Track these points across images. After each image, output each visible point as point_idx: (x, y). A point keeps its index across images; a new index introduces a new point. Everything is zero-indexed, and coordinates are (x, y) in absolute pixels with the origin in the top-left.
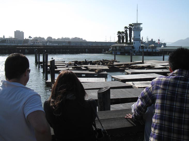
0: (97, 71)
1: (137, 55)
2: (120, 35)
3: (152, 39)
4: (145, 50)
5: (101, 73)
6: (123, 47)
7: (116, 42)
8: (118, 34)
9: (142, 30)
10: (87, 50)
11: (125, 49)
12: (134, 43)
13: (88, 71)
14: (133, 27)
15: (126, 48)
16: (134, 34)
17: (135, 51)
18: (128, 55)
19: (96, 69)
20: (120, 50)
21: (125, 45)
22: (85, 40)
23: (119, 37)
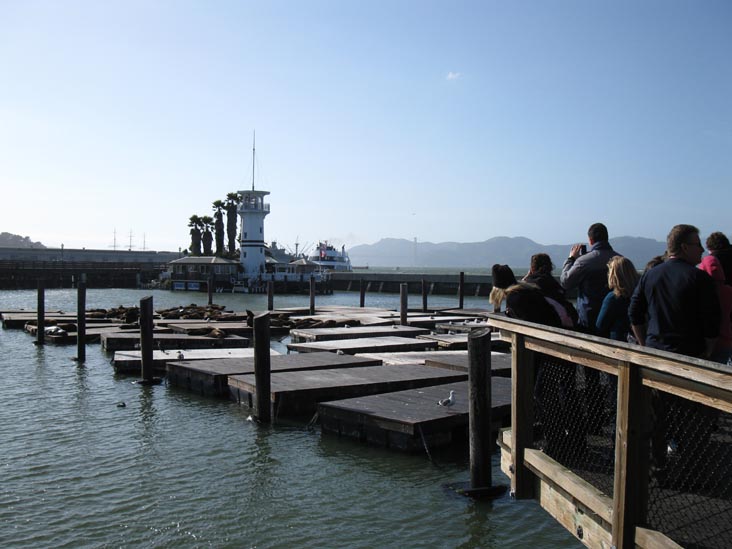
1: (254, 293)
2: (199, 228)
4: (279, 276)
6: (209, 266)
7: (186, 251)
8: (191, 226)
9: (268, 212)
10: (84, 276)
11: (214, 275)
12: (242, 255)
14: (241, 204)
15: (219, 272)
16: (244, 225)
17: (246, 280)
20: (198, 276)
21: (213, 260)
22: (39, 243)
23: (195, 234)
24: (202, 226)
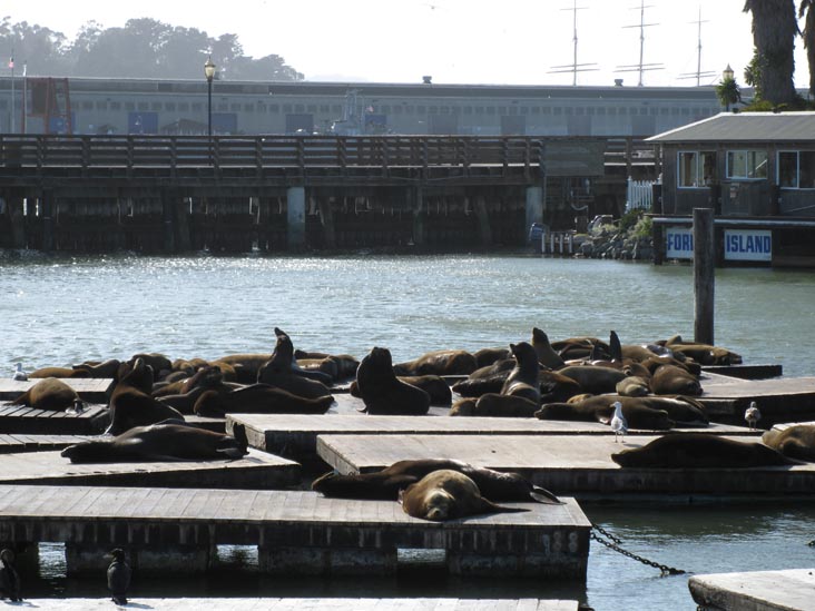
0: (432, 493)
5: (491, 520)
10: (297, 200)
13: (313, 495)
20: (766, 199)
22: (274, 61)
23: (767, 7)
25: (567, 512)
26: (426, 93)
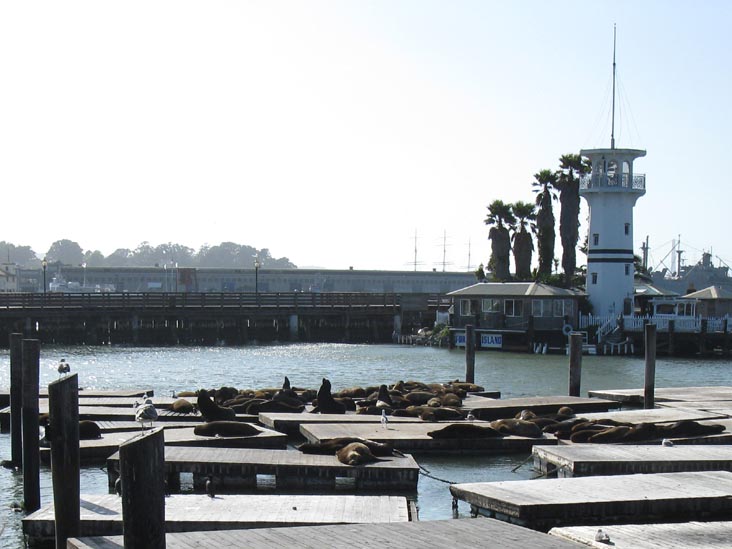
0: (351, 453)
1: (609, 354)
2: (507, 226)
3: (707, 257)
4: (660, 321)
5: (376, 465)
6: (519, 302)
7: (481, 272)
8: (490, 221)
9: (642, 193)
11: (531, 317)
12: (589, 279)
13: (298, 452)
14: (589, 176)
15: (540, 311)
16: (593, 219)
17: (592, 330)
18: (549, 352)
19: (346, 441)
20: (499, 320)
21: (530, 288)
22: (285, 260)
23: (498, 237)
24: (511, 221)
25: (408, 462)
26: (351, 274)
